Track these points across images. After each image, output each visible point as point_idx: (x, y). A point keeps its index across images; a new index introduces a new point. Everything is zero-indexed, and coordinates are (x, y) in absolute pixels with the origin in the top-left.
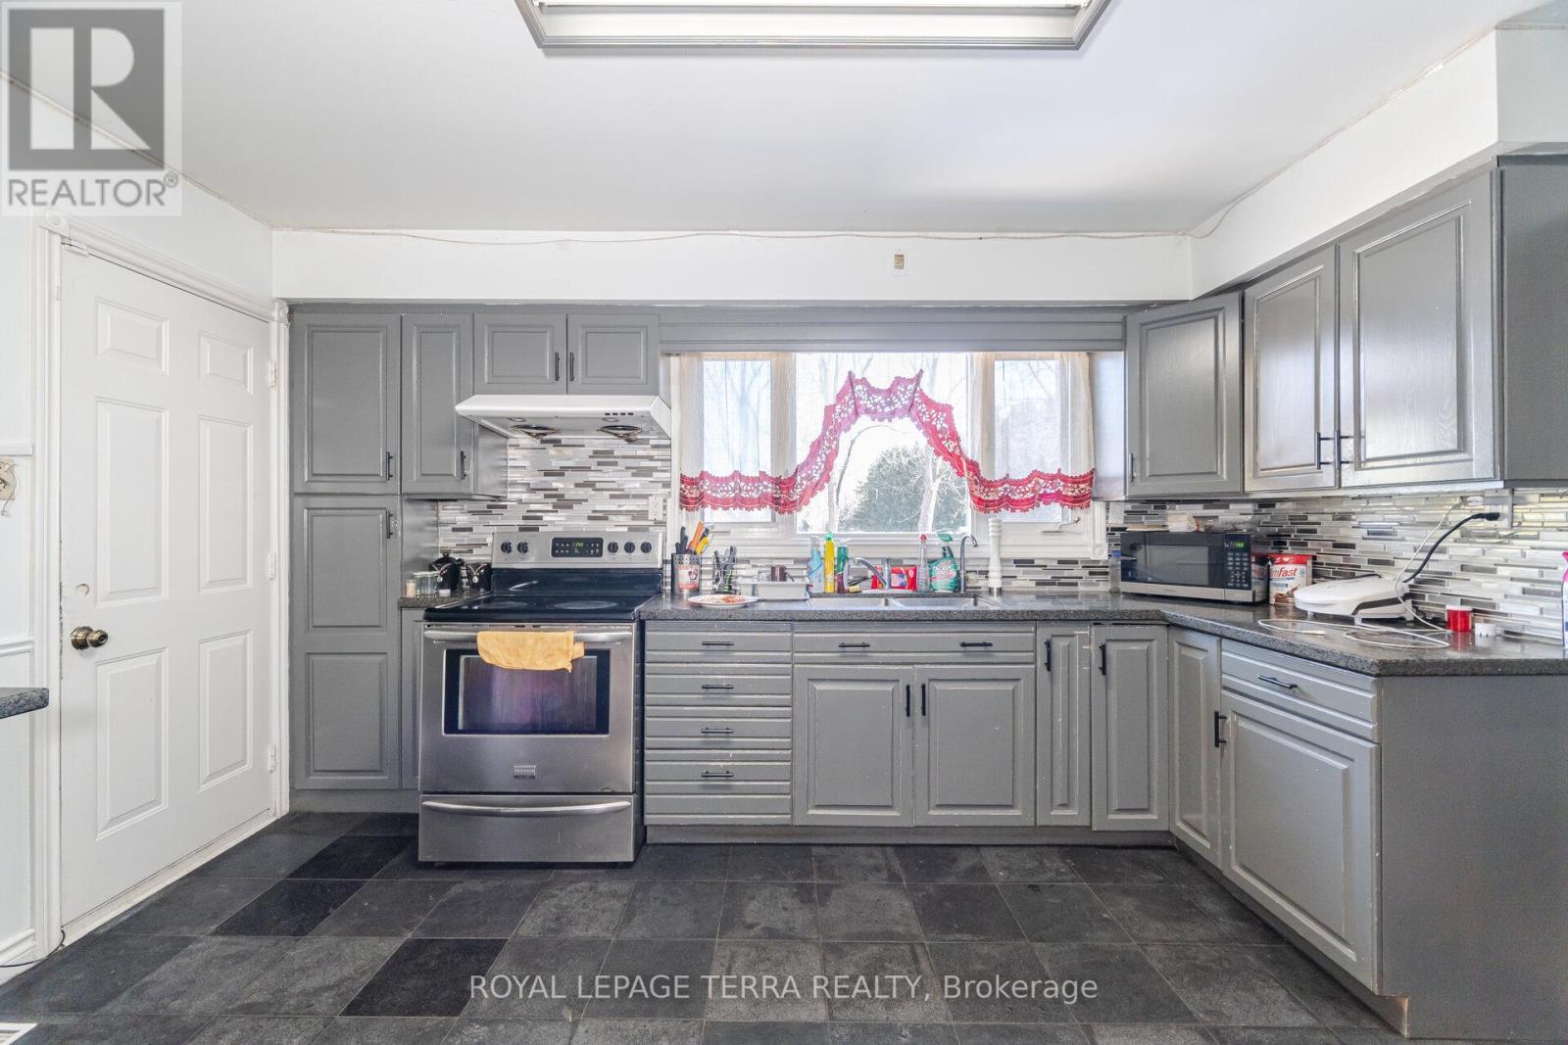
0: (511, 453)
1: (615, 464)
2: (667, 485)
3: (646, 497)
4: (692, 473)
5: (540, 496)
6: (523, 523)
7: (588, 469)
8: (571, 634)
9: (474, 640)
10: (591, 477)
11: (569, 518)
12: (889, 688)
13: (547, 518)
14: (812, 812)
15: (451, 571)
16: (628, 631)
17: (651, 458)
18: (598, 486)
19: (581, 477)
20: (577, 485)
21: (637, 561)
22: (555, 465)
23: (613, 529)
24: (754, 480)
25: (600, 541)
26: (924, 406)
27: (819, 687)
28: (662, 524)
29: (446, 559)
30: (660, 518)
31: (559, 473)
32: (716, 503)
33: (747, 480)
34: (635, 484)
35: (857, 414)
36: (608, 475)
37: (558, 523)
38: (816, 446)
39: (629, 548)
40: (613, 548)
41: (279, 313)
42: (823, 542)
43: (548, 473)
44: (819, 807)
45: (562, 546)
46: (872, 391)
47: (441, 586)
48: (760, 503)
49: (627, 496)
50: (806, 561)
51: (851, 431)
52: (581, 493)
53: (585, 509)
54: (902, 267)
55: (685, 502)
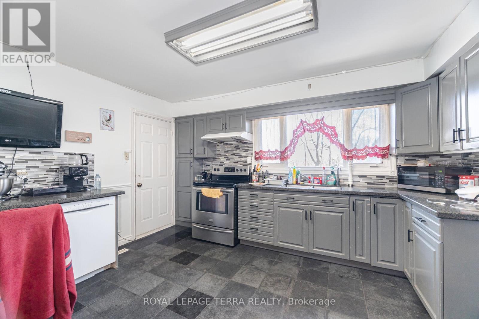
0: (217, 147)
1: (240, 149)
2: (252, 154)
3: (247, 157)
4: (258, 151)
5: (223, 157)
6: (220, 164)
7: (233, 150)
8: (219, 190)
9: (201, 190)
10: (234, 152)
11: (229, 162)
12: (301, 211)
13: (225, 163)
14: (279, 243)
15: (205, 175)
16: (232, 190)
17: (248, 147)
18: (236, 154)
19: (232, 152)
20: (231, 154)
21: (243, 173)
22: (227, 149)
23: (239, 166)
24: (273, 152)
25: (235, 168)
26: (325, 127)
27: (281, 209)
28: (250, 164)
29: (204, 172)
30: (250, 162)
31: (227, 152)
32: (264, 158)
33: (272, 152)
34: (244, 154)
35: (305, 131)
36: (238, 152)
37: (227, 164)
38: (292, 141)
39: (241, 170)
40: (237, 170)
41: (173, 120)
42: (292, 169)
43: (225, 152)
44: (281, 242)
45: (227, 170)
46: (308, 124)
47: (203, 178)
48: (276, 158)
49: (242, 157)
50: (288, 174)
51: (302, 137)
52: (232, 156)
53: (233, 160)
54: (310, 88)
55: (256, 158)
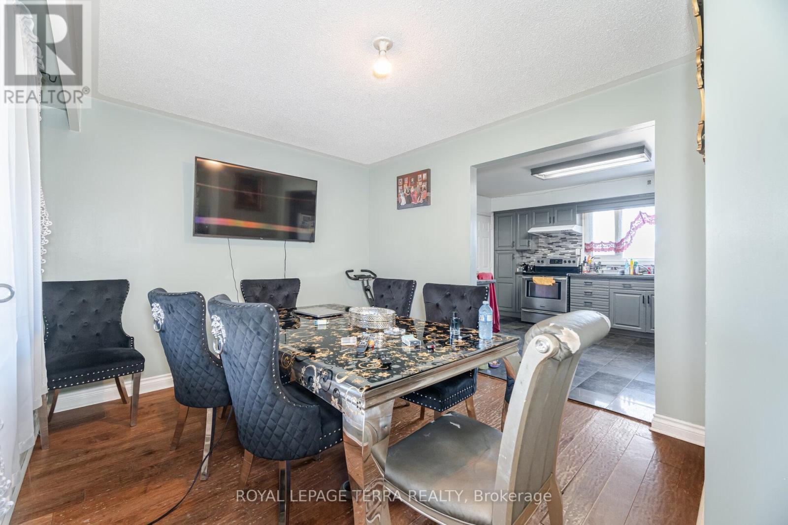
0: (541, 240)
1: (566, 241)
2: (581, 246)
3: (575, 249)
4: (588, 242)
5: (547, 249)
6: (542, 256)
7: (559, 242)
8: (552, 278)
9: (532, 279)
10: (560, 244)
11: (554, 255)
12: (639, 296)
13: (548, 255)
14: (615, 325)
15: (526, 267)
16: (566, 279)
17: (576, 239)
18: (562, 246)
19: (557, 245)
20: (557, 247)
21: (572, 265)
22: (551, 242)
23: (567, 257)
24: (607, 243)
25: (562, 260)
27: (617, 295)
28: (580, 256)
29: (525, 264)
30: (579, 254)
31: (552, 244)
32: (596, 250)
33: (605, 244)
34: (572, 246)
35: (644, 223)
36: (564, 244)
37: (551, 256)
38: (628, 234)
39: (569, 262)
40: (565, 262)
41: (492, 215)
42: (629, 260)
43: (549, 244)
45: (552, 261)
46: (648, 216)
47: (524, 270)
48: (609, 250)
49: (570, 249)
50: (624, 266)
51: (641, 228)
53: (559, 252)
54: (650, 184)
55: (586, 250)
